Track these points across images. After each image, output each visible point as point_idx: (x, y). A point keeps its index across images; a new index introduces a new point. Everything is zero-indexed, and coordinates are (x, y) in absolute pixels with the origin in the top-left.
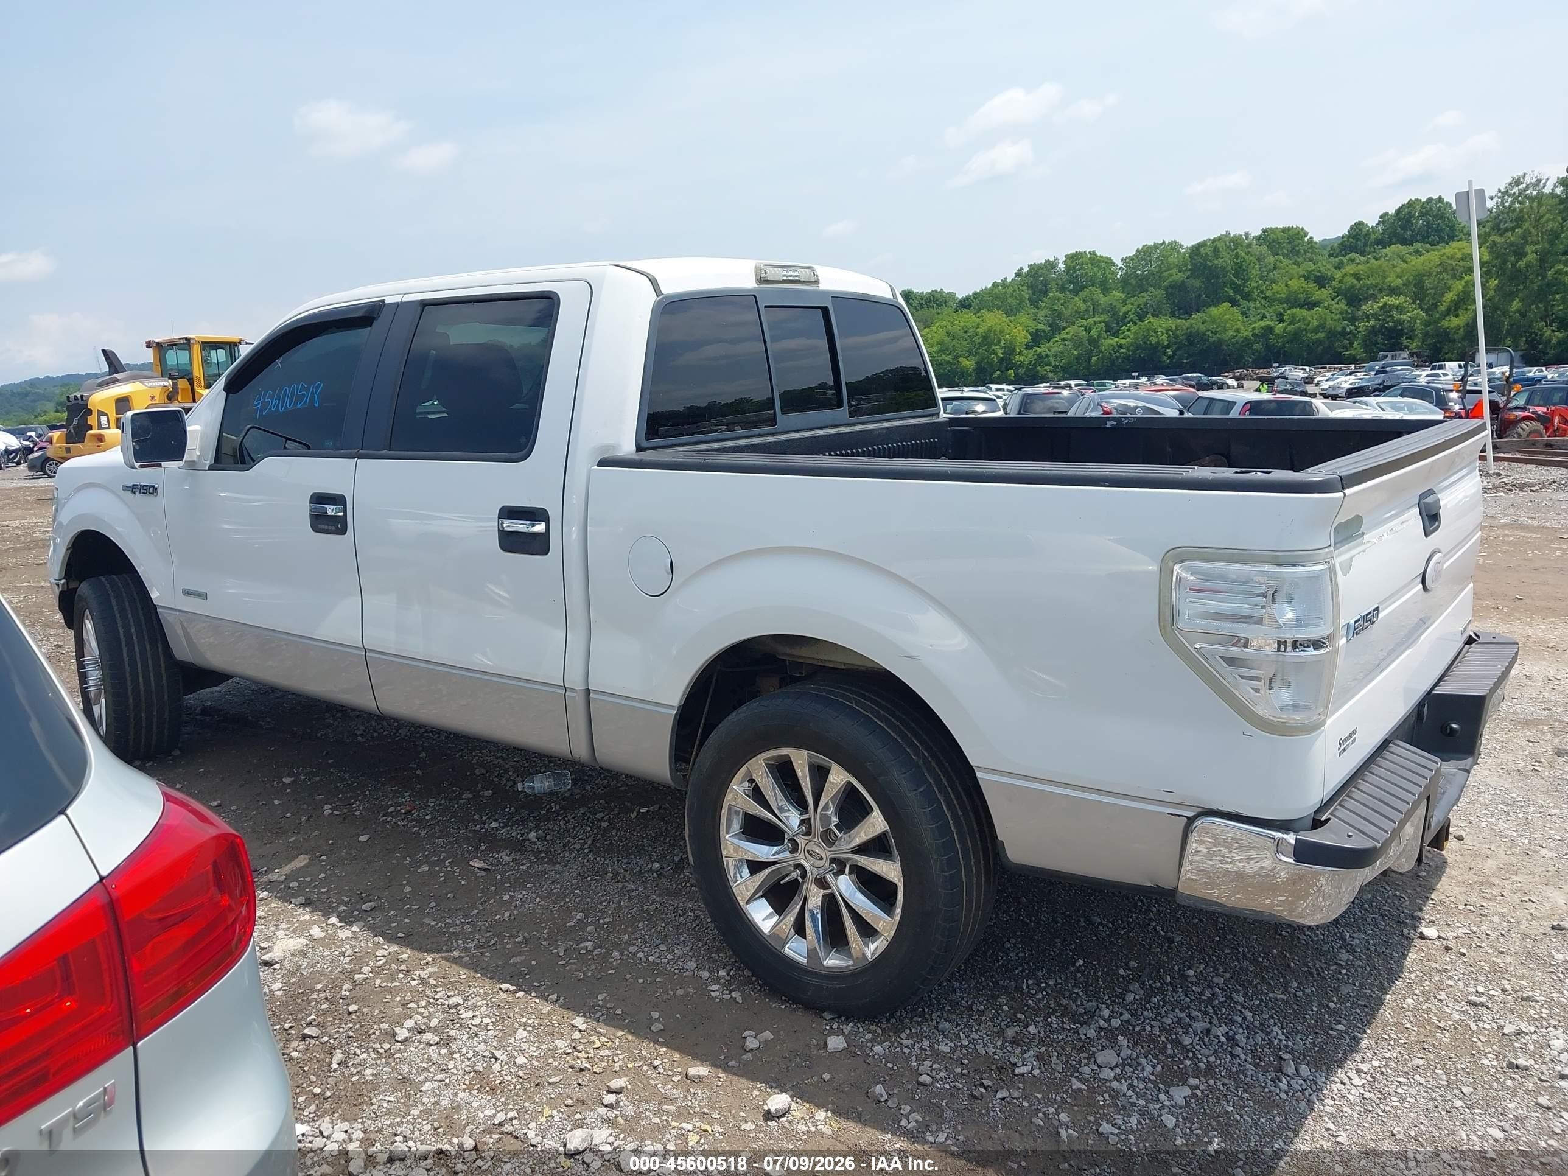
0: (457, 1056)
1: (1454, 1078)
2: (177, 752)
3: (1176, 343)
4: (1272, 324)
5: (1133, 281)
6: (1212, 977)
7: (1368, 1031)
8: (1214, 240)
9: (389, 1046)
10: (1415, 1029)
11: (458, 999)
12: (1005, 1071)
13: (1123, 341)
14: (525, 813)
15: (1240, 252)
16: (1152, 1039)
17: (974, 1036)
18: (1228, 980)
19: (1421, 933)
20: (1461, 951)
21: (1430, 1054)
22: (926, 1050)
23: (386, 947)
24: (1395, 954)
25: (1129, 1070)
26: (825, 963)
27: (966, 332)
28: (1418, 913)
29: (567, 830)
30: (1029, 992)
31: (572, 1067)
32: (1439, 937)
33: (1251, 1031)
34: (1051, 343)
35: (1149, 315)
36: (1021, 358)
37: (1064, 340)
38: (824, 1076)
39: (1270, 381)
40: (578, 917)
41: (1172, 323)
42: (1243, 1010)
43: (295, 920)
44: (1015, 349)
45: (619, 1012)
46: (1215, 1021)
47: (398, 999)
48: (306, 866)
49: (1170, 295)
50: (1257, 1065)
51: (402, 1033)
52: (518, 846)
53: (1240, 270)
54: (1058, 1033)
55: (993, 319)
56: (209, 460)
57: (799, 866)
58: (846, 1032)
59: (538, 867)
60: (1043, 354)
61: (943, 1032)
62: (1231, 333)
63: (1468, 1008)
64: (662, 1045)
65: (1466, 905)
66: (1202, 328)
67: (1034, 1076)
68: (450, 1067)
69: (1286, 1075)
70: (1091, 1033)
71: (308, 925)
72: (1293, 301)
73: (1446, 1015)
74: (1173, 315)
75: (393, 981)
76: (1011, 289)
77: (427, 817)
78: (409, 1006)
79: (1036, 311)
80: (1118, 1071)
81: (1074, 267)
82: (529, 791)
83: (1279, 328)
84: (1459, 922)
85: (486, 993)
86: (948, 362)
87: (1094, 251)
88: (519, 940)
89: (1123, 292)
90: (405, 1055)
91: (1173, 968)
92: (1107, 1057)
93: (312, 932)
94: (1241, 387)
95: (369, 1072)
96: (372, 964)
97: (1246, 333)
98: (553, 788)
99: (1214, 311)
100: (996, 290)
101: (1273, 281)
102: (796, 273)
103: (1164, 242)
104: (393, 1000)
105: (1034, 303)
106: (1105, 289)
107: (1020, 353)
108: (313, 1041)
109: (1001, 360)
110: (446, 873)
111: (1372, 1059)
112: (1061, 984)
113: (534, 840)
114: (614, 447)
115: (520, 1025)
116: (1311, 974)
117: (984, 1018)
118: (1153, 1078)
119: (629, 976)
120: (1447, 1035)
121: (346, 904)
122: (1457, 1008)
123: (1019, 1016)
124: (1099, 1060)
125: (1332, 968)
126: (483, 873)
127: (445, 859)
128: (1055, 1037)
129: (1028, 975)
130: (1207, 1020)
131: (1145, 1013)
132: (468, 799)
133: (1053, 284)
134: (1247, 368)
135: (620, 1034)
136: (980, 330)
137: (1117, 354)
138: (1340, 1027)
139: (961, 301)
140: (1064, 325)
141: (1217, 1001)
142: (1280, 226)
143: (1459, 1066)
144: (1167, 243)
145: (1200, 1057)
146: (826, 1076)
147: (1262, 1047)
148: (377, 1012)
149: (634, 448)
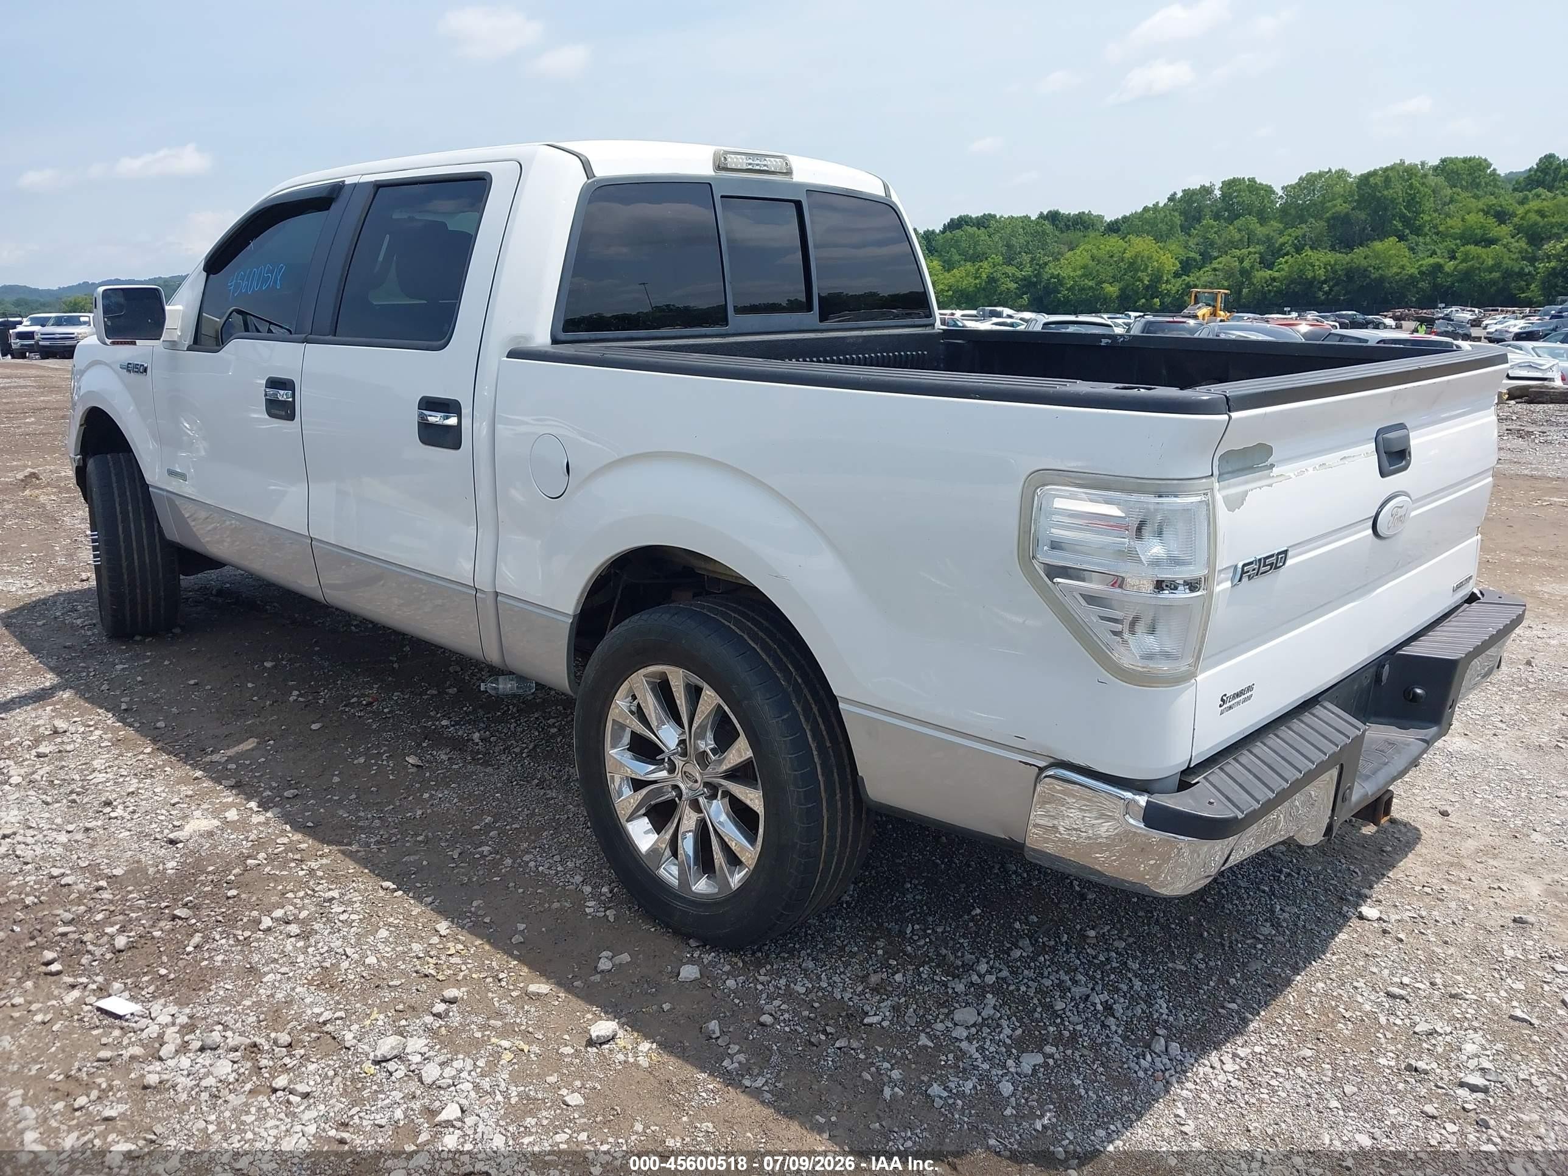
0: (310, 950)
1: (1340, 1075)
2: (177, 630)
3: (1333, 279)
4: (1441, 261)
5: (1293, 211)
6: (1113, 940)
7: (1263, 1013)
8: (1386, 170)
9: (249, 933)
10: (1316, 1016)
11: (335, 894)
12: (853, 1019)
13: (1276, 274)
14: (481, 712)
15: (1414, 182)
16: (1024, 1000)
17: (836, 978)
18: (1129, 945)
19: (1360, 912)
20: (1399, 936)
21: (1322, 1046)
22: (780, 989)
23: (290, 835)
24: (1323, 933)
25: (986, 1030)
26: (693, 888)
27: (1112, 256)
28: (1366, 891)
29: (514, 734)
30: (911, 938)
31: (417, 972)
32: (1380, 919)
33: (1134, 1000)
34: (1201, 272)
35: (1307, 248)
36: (1169, 287)
37: (1215, 270)
38: (664, 1006)
39: (1429, 322)
40: (487, 821)
41: (1331, 257)
42: (1133, 979)
43: (218, 801)
44: (1162, 276)
45: (487, 920)
46: (1099, 988)
47: (280, 887)
48: (252, 750)
49: (1331, 227)
50: (1125, 1038)
51: (267, 922)
52: (459, 745)
53: (1412, 202)
54: (925, 984)
55: (1142, 245)
56: (188, 341)
57: (676, 787)
58: (706, 961)
59: (471, 768)
60: (1192, 283)
61: (806, 970)
62: (1395, 270)
63: (1384, 999)
64: (515, 958)
65: (1424, 886)
66: (1364, 263)
67: (882, 1027)
68: (298, 961)
69: (1152, 1051)
70: (960, 987)
71: (227, 807)
72: (1469, 238)
73: (1356, 1004)
74: (1333, 249)
75: (284, 869)
76: (1162, 214)
77: (386, 710)
78: (287, 895)
79: (1188, 238)
80: (973, 1030)
81: (1231, 194)
82: (493, 692)
83: (1449, 267)
84: (1409, 904)
85: (366, 890)
86: (1091, 288)
87: (1254, 178)
88: (420, 838)
89: (1281, 222)
90: (263, 944)
91: (1074, 926)
92: (966, 1015)
93: (227, 814)
94: (1399, 327)
95: (220, 958)
96: (270, 850)
97: (1413, 270)
98: (515, 690)
99: (1378, 245)
100: (1146, 215)
101: (1448, 215)
102: (765, 163)
103: (1330, 170)
104: (274, 888)
105: (1186, 229)
106: (1263, 220)
107: (1167, 282)
108: (180, 922)
109: (1147, 288)
110: (379, 766)
111: (1255, 1044)
112: (948, 932)
113: (477, 741)
114: (527, 338)
115: (385, 925)
116: (1223, 945)
117: (854, 960)
118: (1008, 1041)
119: (512, 884)
120: (1350, 1026)
121: (271, 789)
122: (1373, 998)
123: (891, 962)
124: (956, 1018)
125: (1248, 942)
126: (414, 770)
127: (385, 752)
128: (921, 988)
129: (918, 919)
130: (1090, 985)
131: (1026, 972)
132: (433, 696)
133: (1208, 211)
134: (1409, 307)
135: (478, 942)
136: (1127, 255)
137: (1270, 288)
138: (1234, 1006)
139: (1108, 224)
140: (1216, 254)
141: (1109, 967)
142: (1461, 156)
143: (1351, 1062)
144: (1334, 171)
145: (1067, 1023)
146: (666, 1007)
147: (1140, 1019)
148: (254, 898)
149: (549, 340)
